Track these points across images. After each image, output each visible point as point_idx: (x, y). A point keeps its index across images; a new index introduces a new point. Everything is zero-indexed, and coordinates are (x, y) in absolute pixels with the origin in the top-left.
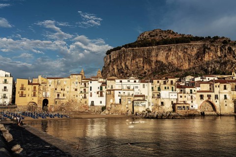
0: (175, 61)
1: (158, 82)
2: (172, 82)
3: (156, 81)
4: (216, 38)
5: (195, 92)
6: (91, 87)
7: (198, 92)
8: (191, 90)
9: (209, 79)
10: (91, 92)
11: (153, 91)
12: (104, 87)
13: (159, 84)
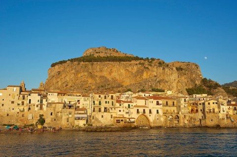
0: (117, 77)
1: (100, 96)
2: (112, 96)
3: (98, 95)
4: (153, 59)
5: (132, 107)
6: (30, 100)
7: (135, 106)
8: (129, 105)
9: (145, 95)
10: (30, 104)
11: (94, 104)
12: (44, 100)
13: (100, 98)
